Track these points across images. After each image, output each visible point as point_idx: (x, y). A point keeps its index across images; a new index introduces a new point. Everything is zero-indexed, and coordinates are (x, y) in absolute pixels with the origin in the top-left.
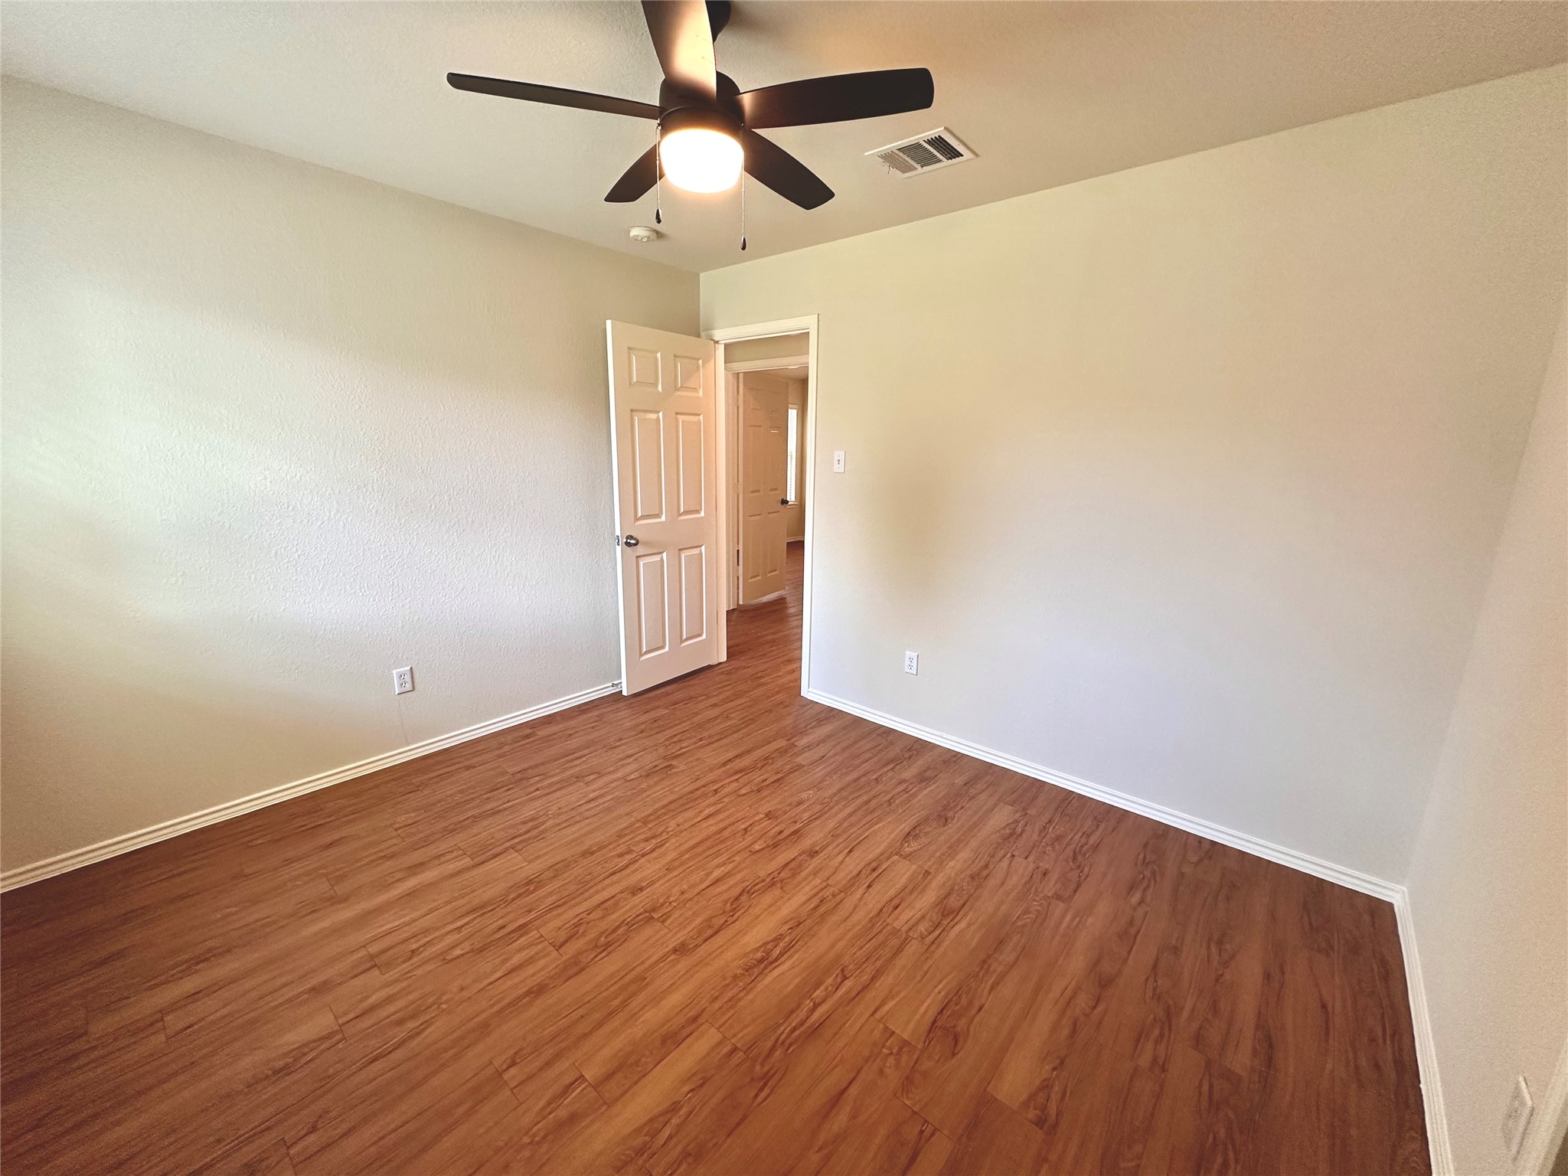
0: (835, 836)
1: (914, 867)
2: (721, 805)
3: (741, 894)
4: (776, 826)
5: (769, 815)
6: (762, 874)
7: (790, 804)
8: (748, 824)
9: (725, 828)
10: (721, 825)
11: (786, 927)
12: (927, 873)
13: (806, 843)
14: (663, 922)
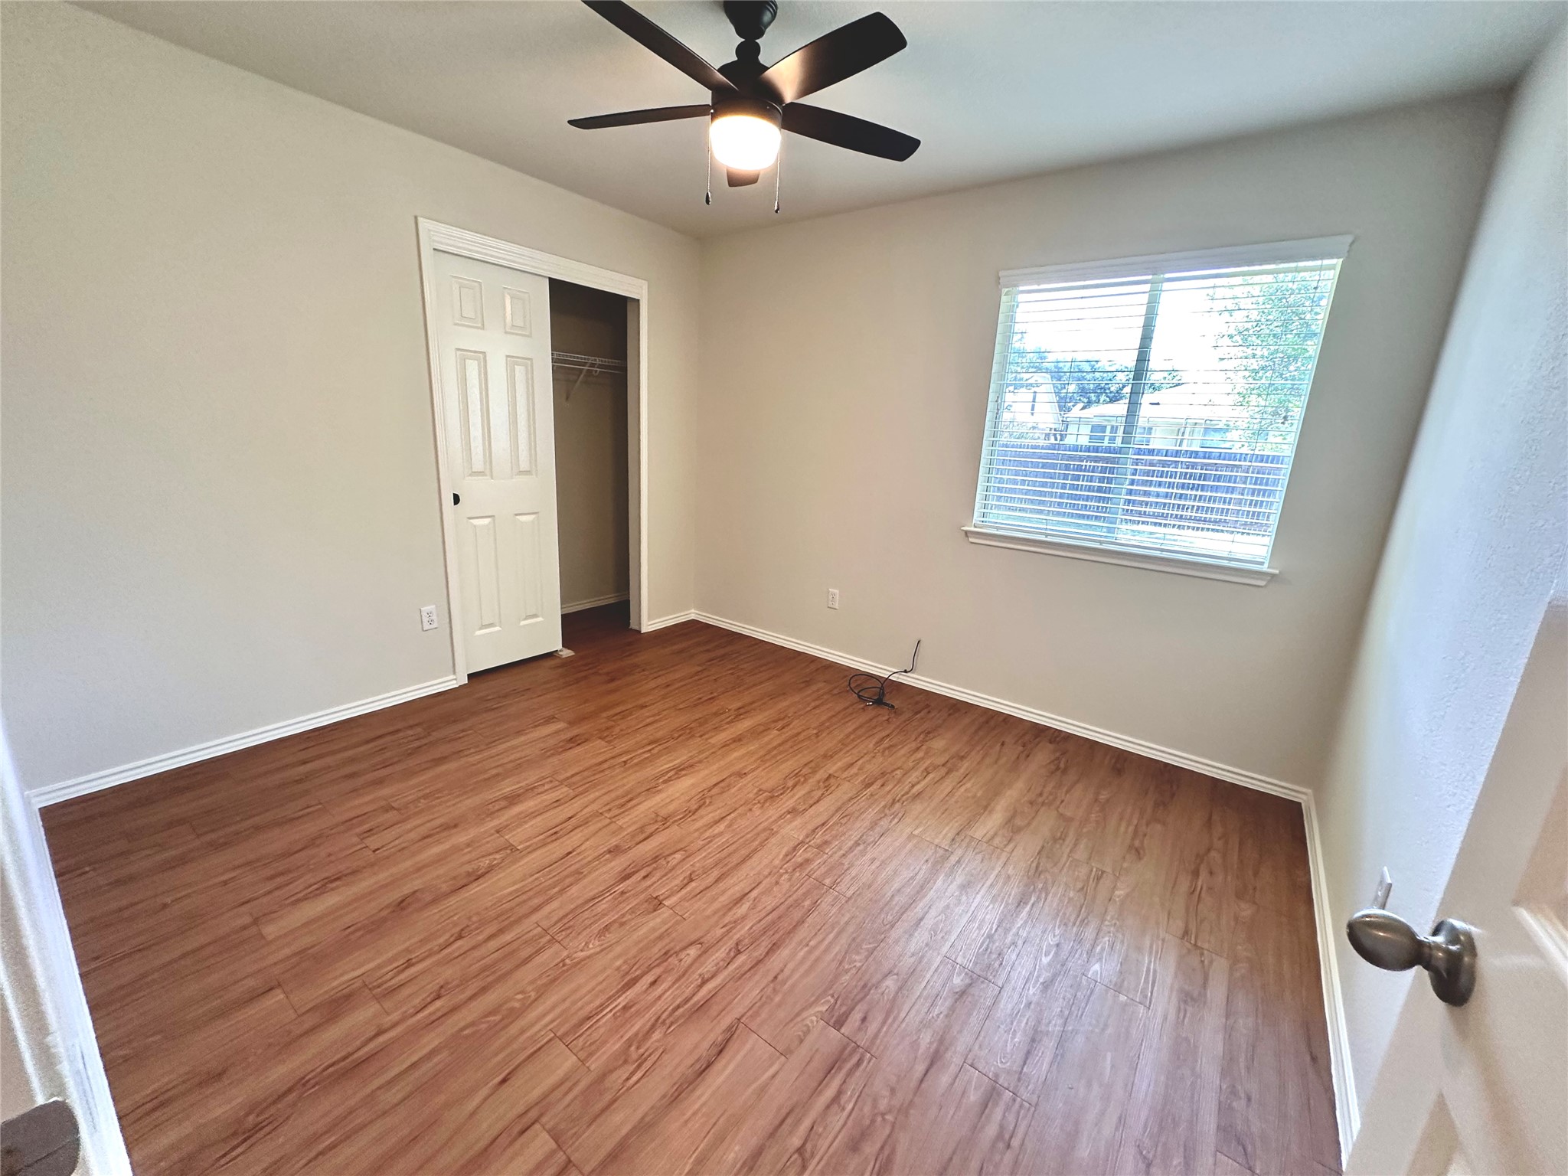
0: (578, 872)
1: (507, 837)
2: (727, 920)
3: (697, 810)
4: (650, 887)
5: (657, 903)
6: (675, 827)
7: (622, 924)
8: (688, 888)
9: (717, 881)
10: (722, 885)
11: (660, 788)
12: (498, 832)
13: (619, 864)
14: (760, 790)
